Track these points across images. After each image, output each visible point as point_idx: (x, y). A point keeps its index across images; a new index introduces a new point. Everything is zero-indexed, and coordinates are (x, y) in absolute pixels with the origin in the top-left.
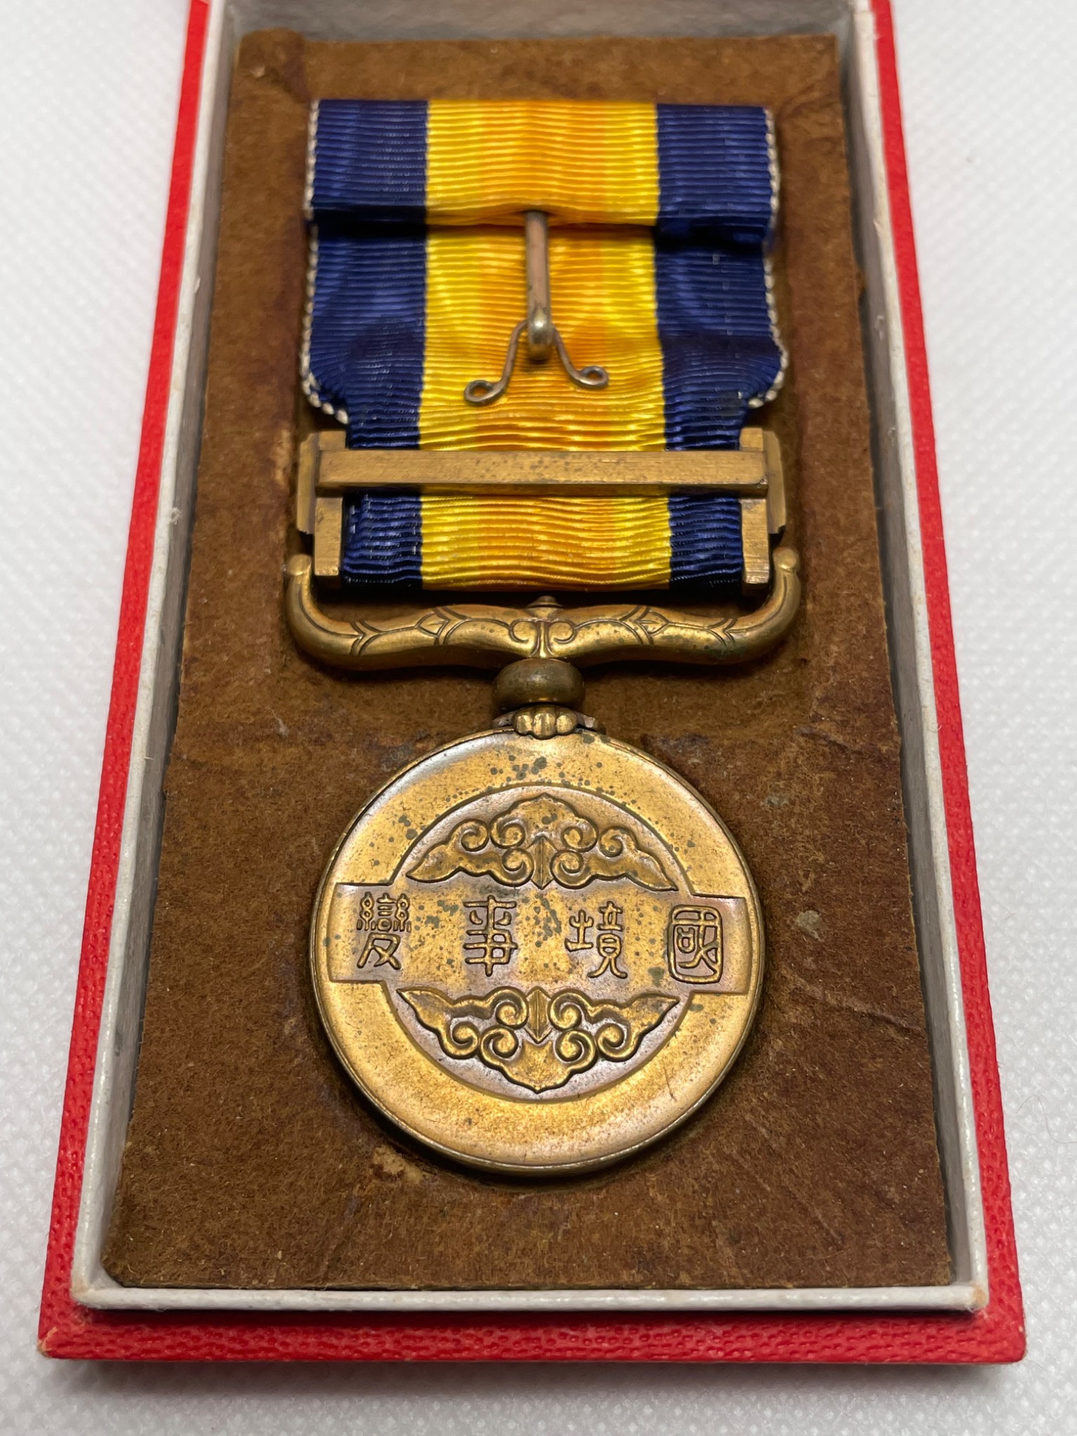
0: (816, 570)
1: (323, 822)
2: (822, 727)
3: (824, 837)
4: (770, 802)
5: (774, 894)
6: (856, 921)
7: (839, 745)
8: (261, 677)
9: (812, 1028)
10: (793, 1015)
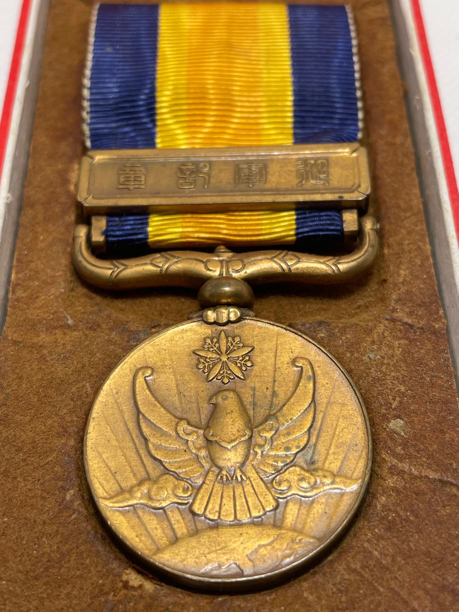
0: (388, 231)
1: (94, 374)
2: (398, 315)
3: (404, 376)
4: (369, 357)
5: (375, 410)
6: (427, 425)
7: (409, 325)
8: (58, 294)
9: (404, 489)
10: (391, 482)
